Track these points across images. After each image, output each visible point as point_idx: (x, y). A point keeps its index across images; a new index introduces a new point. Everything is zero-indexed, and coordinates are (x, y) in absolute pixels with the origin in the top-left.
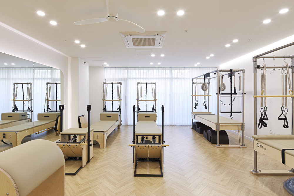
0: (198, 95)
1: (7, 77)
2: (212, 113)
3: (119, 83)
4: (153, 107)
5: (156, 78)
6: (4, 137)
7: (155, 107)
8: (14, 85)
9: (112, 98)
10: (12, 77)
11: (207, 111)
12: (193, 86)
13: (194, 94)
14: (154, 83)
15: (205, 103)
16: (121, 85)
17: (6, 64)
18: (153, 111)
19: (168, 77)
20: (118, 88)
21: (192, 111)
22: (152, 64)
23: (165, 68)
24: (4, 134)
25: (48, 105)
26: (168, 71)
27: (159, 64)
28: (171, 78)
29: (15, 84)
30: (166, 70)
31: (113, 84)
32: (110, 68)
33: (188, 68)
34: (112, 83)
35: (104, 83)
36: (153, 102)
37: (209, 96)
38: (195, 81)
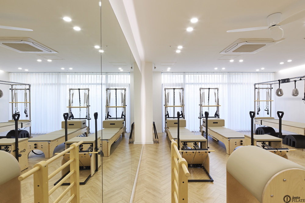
0: (260, 100)
1: (56, 83)
2: (275, 119)
3: (181, 89)
5: (220, 84)
6: (35, 148)
7: (218, 113)
8: (70, 91)
9: (174, 104)
10: (62, 82)
11: (269, 116)
12: (255, 91)
13: (256, 100)
14: (217, 89)
15: (267, 108)
16: (183, 91)
17: (63, 69)
19: (226, 82)
22: (216, 69)
24: (35, 145)
25: (109, 112)
26: (226, 76)
27: (224, 69)
28: (229, 84)
29: (71, 89)
30: (224, 75)
31: (175, 90)
32: (167, 73)
33: (246, 73)
35: (166, 89)
36: (216, 108)
37: (271, 102)
38: (257, 86)
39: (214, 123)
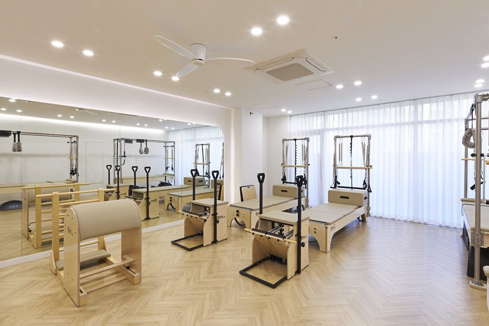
3: (305, 139)
4: (364, 181)
5: (373, 126)
7: (369, 182)
9: (296, 163)
14: (368, 136)
16: (308, 142)
18: (364, 189)
20: (303, 146)
21: (466, 195)
22: (359, 99)
23: (399, 102)
26: (408, 109)
30: (402, 108)
31: (297, 141)
32: (296, 116)
34: (294, 140)
35: (284, 140)
36: (364, 172)
39: (341, 197)
